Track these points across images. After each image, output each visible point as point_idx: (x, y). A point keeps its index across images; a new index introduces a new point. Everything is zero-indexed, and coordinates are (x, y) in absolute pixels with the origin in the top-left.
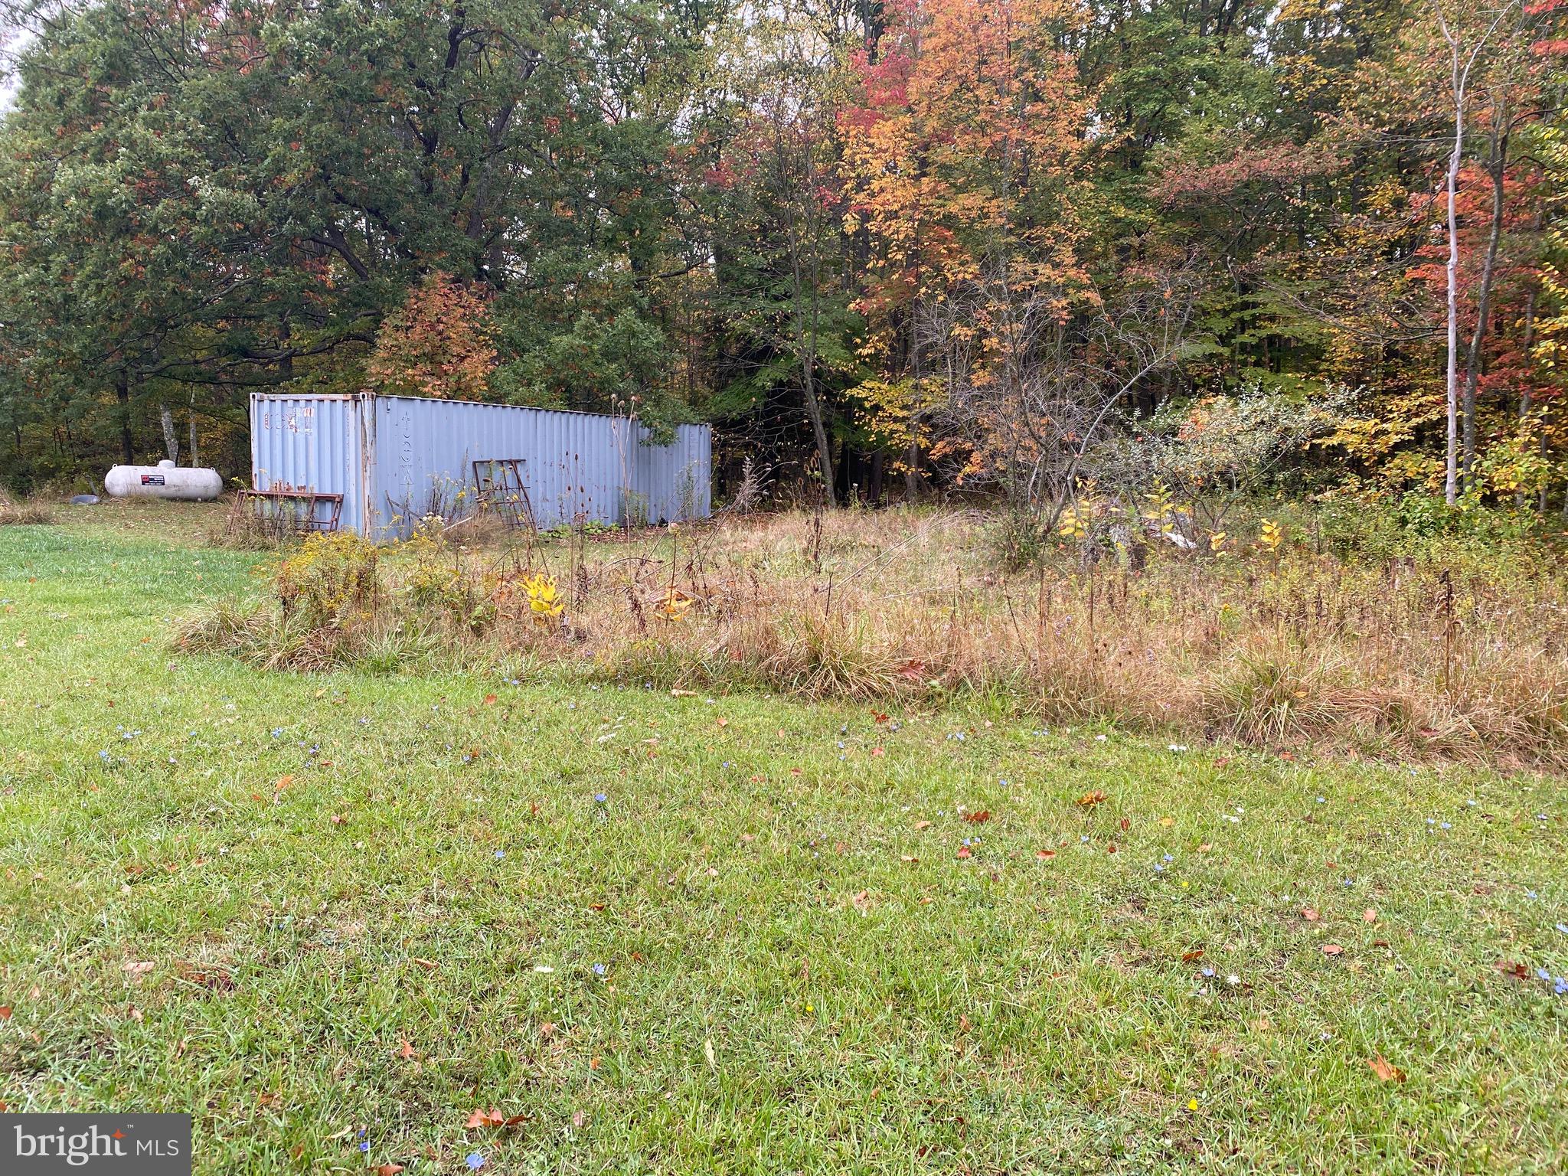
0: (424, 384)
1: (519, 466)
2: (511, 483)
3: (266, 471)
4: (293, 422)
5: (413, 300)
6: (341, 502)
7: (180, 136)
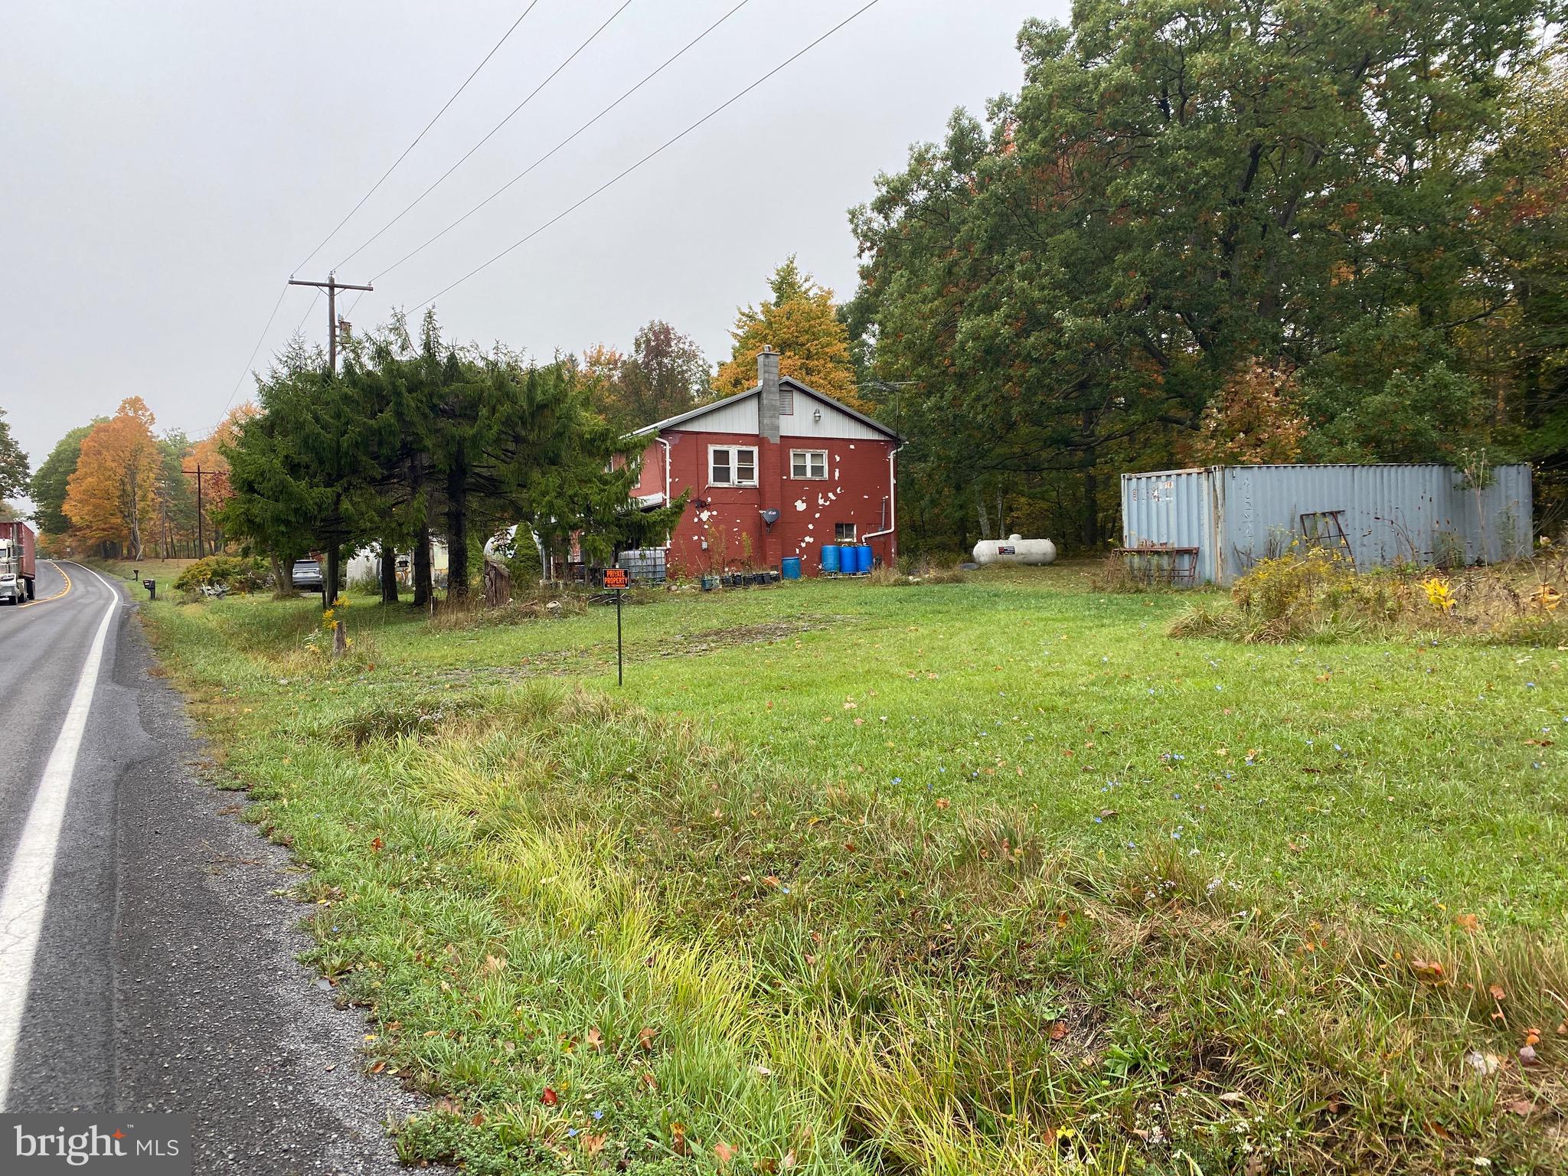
0: (1242, 454)
1: (1339, 517)
2: (1333, 531)
3: (1134, 532)
4: (1156, 494)
5: (1231, 385)
6: (1197, 554)
7: (1046, 280)
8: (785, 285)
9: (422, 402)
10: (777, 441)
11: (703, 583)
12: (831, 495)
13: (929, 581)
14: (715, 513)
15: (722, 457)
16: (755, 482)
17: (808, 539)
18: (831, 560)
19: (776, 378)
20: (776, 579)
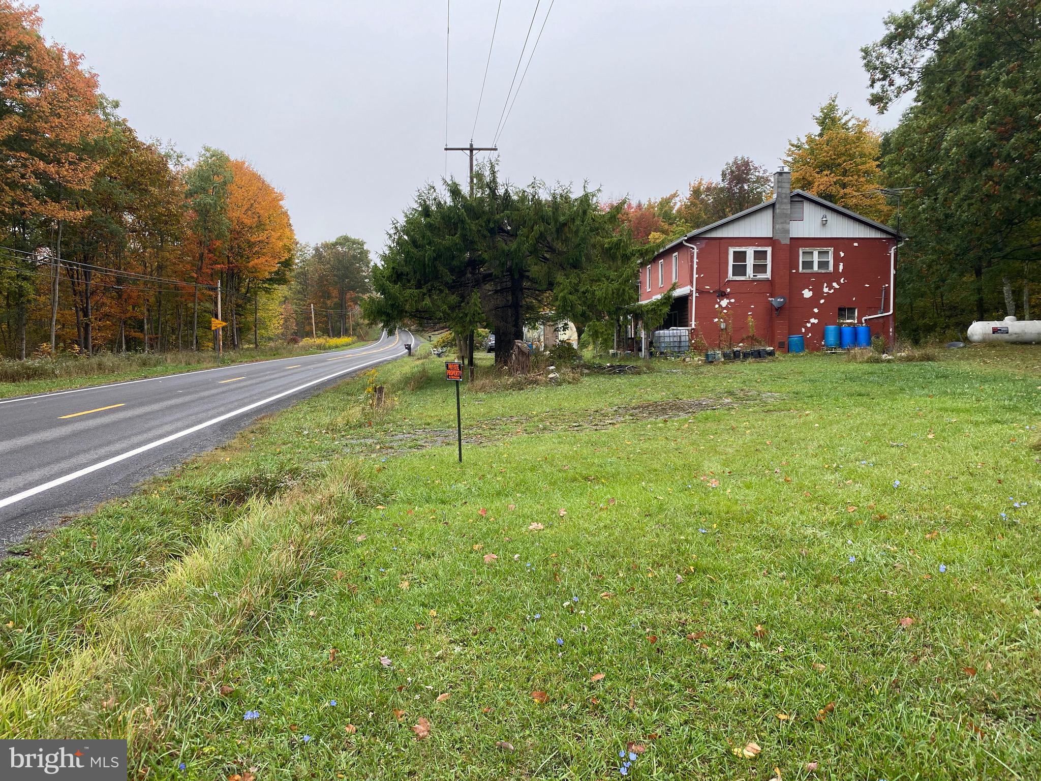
8: (828, 119)
9: (482, 226)
10: (788, 242)
11: (707, 356)
12: (835, 284)
13: (901, 359)
14: (733, 301)
15: (740, 257)
16: (768, 275)
17: (813, 320)
18: (831, 338)
19: (788, 192)
20: (771, 354)
